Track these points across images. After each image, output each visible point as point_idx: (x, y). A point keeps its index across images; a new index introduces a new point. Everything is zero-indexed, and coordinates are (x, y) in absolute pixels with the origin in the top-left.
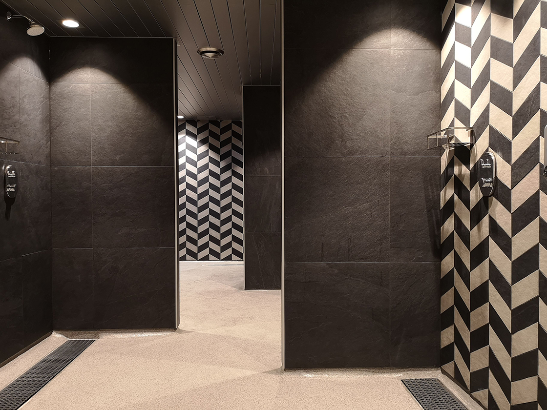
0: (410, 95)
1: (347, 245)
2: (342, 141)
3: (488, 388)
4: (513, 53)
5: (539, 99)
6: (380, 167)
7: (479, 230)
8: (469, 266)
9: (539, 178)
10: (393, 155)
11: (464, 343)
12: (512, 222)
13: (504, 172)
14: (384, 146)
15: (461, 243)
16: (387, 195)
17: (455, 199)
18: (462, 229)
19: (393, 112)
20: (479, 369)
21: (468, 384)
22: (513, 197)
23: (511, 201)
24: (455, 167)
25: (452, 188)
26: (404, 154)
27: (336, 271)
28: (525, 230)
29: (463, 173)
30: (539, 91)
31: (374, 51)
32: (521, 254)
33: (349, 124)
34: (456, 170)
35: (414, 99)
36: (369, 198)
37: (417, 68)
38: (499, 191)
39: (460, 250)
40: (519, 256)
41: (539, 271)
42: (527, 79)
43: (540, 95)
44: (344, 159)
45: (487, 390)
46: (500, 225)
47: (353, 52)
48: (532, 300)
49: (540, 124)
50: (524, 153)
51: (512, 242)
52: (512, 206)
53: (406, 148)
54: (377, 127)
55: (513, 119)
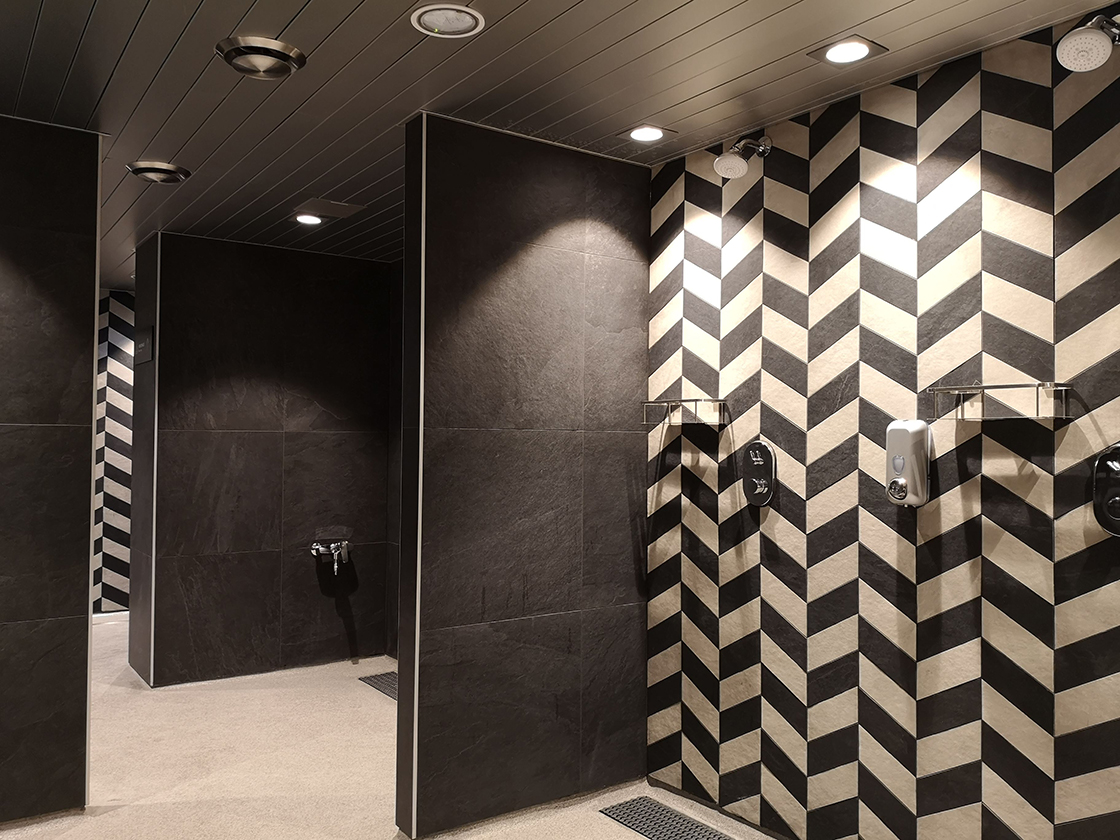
0: (610, 332)
1: (522, 587)
2: (516, 403)
3: (759, 792)
4: (807, 309)
5: (858, 382)
6: (570, 449)
7: (739, 554)
8: (718, 608)
9: (857, 490)
10: (587, 428)
11: (706, 731)
12: (808, 546)
13: (790, 473)
14: (576, 414)
15: (698, 572)
16: (579, 496)
17: (683, 503)
18: (701, 551)
19: (588, 357)
20: (739, 767)
21: (714, 793)
22: (809, 512)
23: (805, 516)
24: (683, 454)
25: (676, 485)
26: (602, 427)
27: (505, 636)
28: (832, 560)
29: (701, 464)
30: (858, 373)
31: (563, 253)
32: (826, 592)
33: (526, 372)
34: (686, 458)
35: (615, 338)
36: (554, 501)
37: (620, 289)
38: (783, 500)
39: (695, 584)
40: (821, 595)
41: (859, 616)
42: (835, 352)
43: (858, 378)
44: (518, 433)
45: (757, 797)
46: (784, 550)
47: (533, 250)
48: (848, 656)
49: (860, 417)
50: (830, 453)
51: (808, 576)
52: (807, 524)
53: (605, 416)
54: (566, 381)
55: (808, 402)
